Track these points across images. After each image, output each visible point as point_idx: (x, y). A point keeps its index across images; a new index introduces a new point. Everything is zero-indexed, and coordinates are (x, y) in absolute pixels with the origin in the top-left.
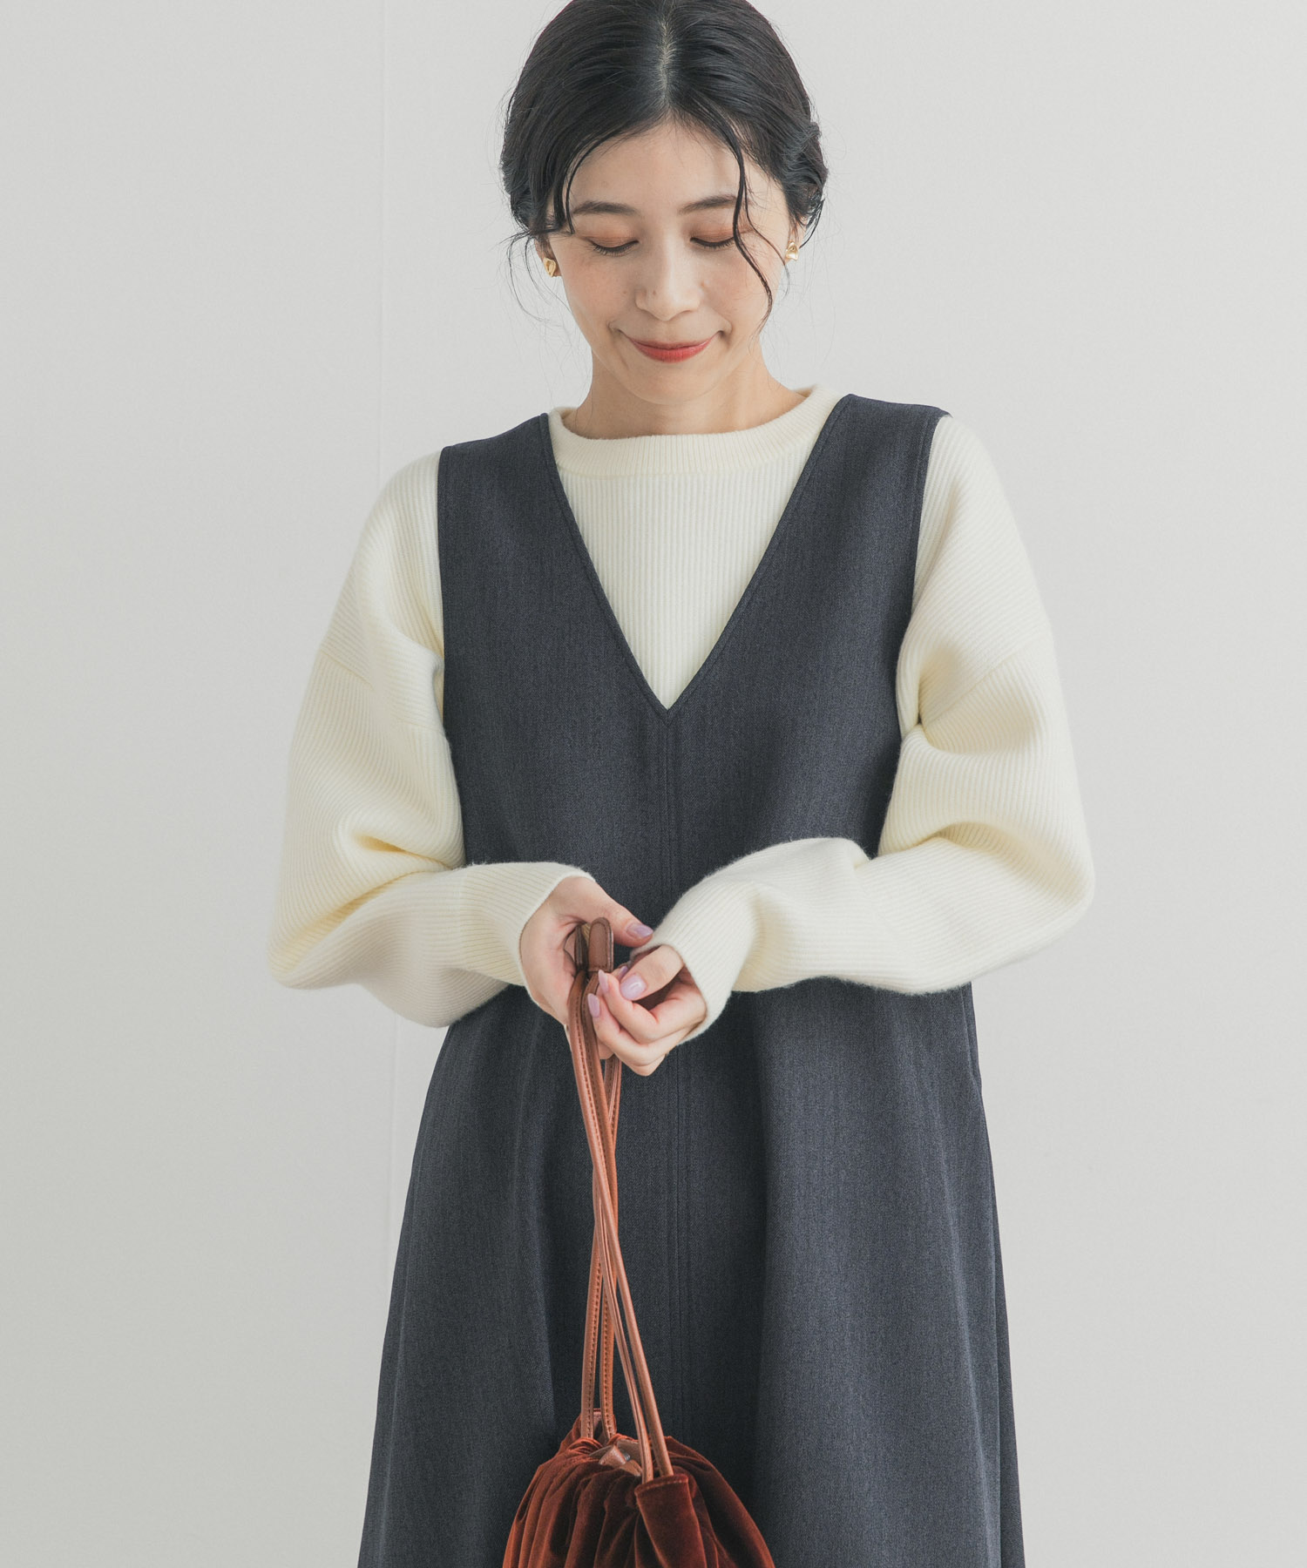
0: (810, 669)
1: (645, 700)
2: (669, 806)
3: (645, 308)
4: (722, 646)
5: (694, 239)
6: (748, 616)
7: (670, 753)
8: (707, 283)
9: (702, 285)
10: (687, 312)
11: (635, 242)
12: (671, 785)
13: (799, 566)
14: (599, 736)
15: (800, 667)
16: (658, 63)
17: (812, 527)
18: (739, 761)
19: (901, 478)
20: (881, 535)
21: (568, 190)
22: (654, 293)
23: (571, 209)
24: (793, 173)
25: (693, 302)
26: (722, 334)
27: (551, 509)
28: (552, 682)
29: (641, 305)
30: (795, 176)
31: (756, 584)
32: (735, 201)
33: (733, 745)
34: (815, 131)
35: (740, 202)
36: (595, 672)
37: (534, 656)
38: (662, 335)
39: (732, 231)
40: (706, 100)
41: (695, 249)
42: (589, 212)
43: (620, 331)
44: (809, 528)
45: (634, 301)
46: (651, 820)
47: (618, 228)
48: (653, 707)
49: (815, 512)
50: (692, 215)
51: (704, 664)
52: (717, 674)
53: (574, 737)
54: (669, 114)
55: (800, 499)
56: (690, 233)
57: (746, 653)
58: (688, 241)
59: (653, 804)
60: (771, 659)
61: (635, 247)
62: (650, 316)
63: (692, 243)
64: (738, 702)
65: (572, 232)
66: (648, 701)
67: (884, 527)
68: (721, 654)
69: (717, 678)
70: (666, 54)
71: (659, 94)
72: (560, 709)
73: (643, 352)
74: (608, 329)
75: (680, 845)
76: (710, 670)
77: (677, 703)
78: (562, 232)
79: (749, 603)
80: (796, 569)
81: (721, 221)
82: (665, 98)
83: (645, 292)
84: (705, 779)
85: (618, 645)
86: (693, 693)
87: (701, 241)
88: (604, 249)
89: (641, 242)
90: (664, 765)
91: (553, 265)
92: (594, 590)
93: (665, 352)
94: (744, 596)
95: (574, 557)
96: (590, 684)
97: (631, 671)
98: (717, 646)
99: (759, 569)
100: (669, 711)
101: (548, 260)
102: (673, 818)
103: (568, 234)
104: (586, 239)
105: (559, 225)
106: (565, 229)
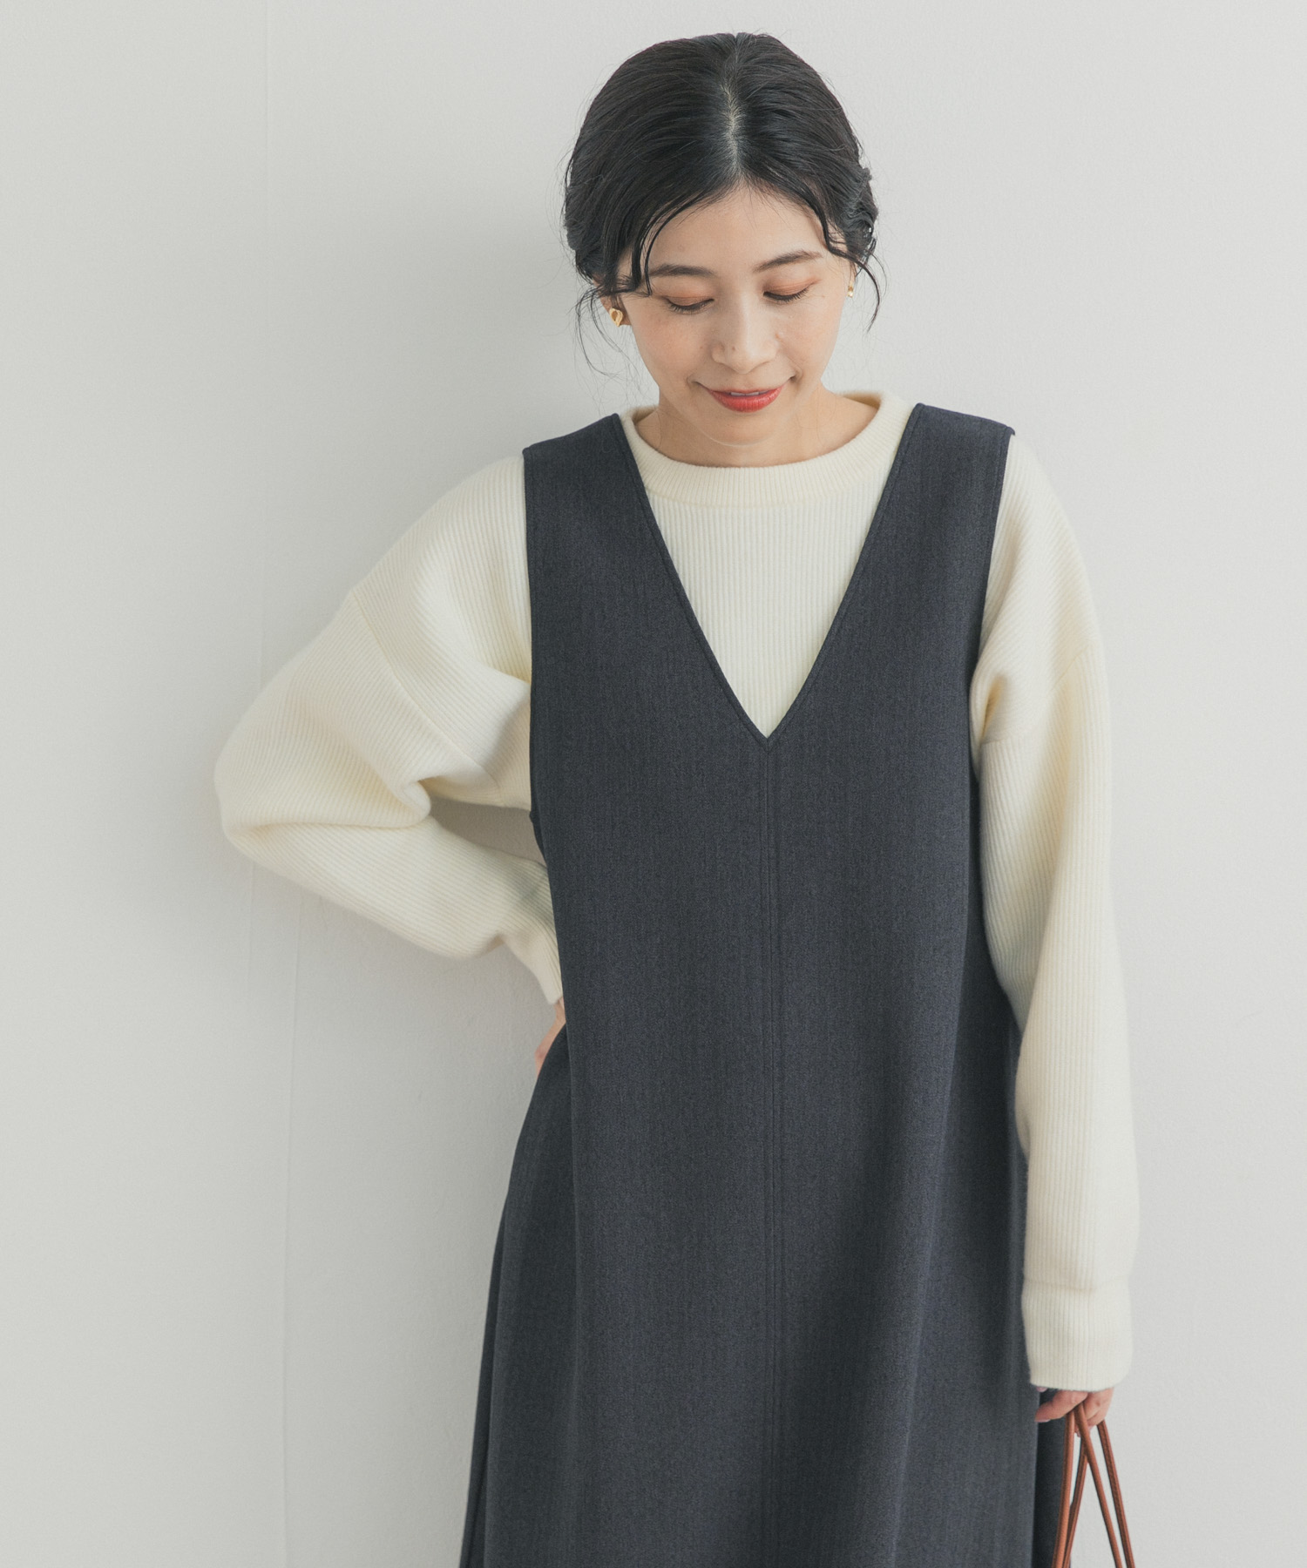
1: (745, 730)
2: (769, 828)
3: (723, 362)
4: (816, 675)
5: (766, 294)
6: (839, 644)
7: (770, 778)
8: (781, 334)
9: (777, 337)
10: (764, 363)
11: (711, 300)
12: (771, 808)
13: (883, 593)
14: (702, 764)
15: (889, 697)
16: (726, 130)
17: (894, 552)
20: (962, 564)
22: (734, 349)
23: (651, 267)
24: (852, 220)
25: (771, 353)
26: (793, 379)
27: (640, 530)
28: (655, 710)
29: (717, 357)
30: (854, 222)
31: (845, 610)
33: (829, 772)
34: (866, 175)
36: (695, 703)
37: (635, 682)
38: (739, 384)
40: (776, 163)
41: (769, 303)
42: (666, 275)
43: (699, 384)
44: (891, 553)
45: (710, 356)
46: (752, 840)
48: (753, 735)
49: (896, 536)
50: (767, 272)
51: (800, 694)
52: (811, 704)
54: (742, 181)
55: (881, 523)
56: (764, 287)
57: (838, 681)
58: (762, 294)
59: (754, 824)
61: (710, 305)
62: (730, 370)
63: (766, 298)
64: (833, 732)
65: (649, 293)
66: (748, 728)
68: (814, 684)
69: (812, 706)
70: (733, 121)
71: (730, 160)
72: (665, 739)
73: (720, 401)
74: (687, 384)
75: (778, 863)
76: (804, 700)
77: (776, 731)
78: (638, 293)
79: (839, 631)
80: (881, 596)
81: (793, 276)
82: (735, 164)
83: (723, 348)
84: (802, 803)
85: (715, 675)
86: (790, 722)
87: (774, 295)
88: (679, 307)
89: (716, 300)
90: (765, 789)
91: (620, 315)
92: (687, 619)
93: (744, 401)
94: (833, 624)
95: (666, 582)
96: (691, 715)
97: (729, 701)
98: (810, 676)
99: (846, 596)
100: (768, 740)
101: (614, 310)
102: (772, 838)
103: (644, 295)
104: (661, 298)
105: (635, 285)
106: (641, 290)
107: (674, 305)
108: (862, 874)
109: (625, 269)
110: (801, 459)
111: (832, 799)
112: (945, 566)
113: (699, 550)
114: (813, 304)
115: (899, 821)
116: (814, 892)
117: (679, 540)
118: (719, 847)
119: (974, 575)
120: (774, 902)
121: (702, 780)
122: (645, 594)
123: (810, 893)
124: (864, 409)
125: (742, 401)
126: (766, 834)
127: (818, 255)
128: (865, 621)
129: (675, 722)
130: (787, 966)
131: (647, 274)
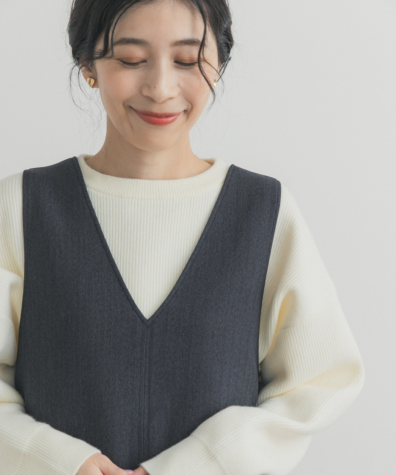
0: (221, 306)
1: (135, 314)
2: (145, 369)
4: (177, 289)
5: (176, 62)
6: (190, 274)
7: (148, 342)
8: (181, 84)
9: (179, 85)
10: (171, 98)
11: (145, 61)
12: (147, 358)
13: (215, 250)
14: (110, 332)
15: (216, 304)
18: (183, 349)
19: (268, 211)
20: (258, 240)
21: (113, 32)
22: (155, 87)
23: (114, 42)
25: (175, 93)
26: (186, 111)
28: (86, 301)
29: (146, 93)
31: (194, 257)
32: (200, 43)
33: (181, 341)
35: (202, 45)
36: (109, 299)
37: (76, 287)
38: (156, 109)
39: (197, 59)
41: (177, 67)
42: (122, 44)
43: (130, 107)
44: (220, 230)
45: (141, 91)
46: (135, 375)
48: (140, 318)
49: (223, 223)
50: (177, 48)
51: (167, 298)
52: (173, 303)
53: (97, 332)
55: (216, 215)
56: (174, 58)
57: (189, 293)
58: (174, 61)
59: (137, 367)
60: (201, 298)
61: (144, 64)
62: (152, 100)
63: (175, 64)
64: (185, 319)
65: (113, 56)
66: (137, 314)
67: (259, 236)
68: (176, 293)
69: (174, 305)
72: (90, 317)
73: (143, 119)
74: (124, 105)
75: (149, 389)
76: (170, 301)
77: (153, 316)
78: (106, 58)
79: (190, 267)
80: (214, 251)
83: (149, 87)
84: (165, 356)
85: (120, 285)
86: (161, 312)
87: (180, 63)
88: (128, 64)
89: (148, 61)
90: (145, 347)
91: (93, 81)
92: (107, 254)
93: (156, 119)
94: (188, 263)
95: (96, 235)
96: (106, 305)
97: (128, 299)
98: (174, 288)
99: (196, 249)
100: (148, 320)
101: (89, 78)
102: (147, 375)
103: (110, 58)
104: (119, 59)
105: (104, 53)
106: (108, 56)
107: (125, 63)
108: (196, 399)
109: (100, 46)
110: (175, 178)
111: (181, 356)
112: (249, 240)
113: (116, 220)
115: (216, 372)
116: (168, 406)
117: (105, 213)
118: (117, 379)
119: (264, 247)
120: (146, 411)
121: (110, 341)
122: (84, 241)
123: (166, 407)
124: (207, 164)
126: (144, 372)
128: (205, 264)
129: (97, 308)
130: (152, 447)
131: (113, 45)
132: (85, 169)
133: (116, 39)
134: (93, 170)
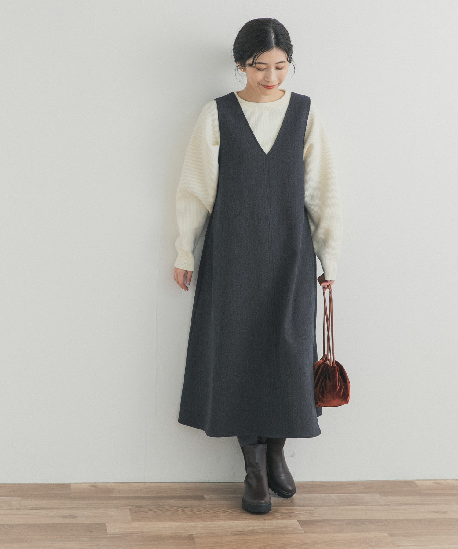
1: (263, 153)
2: (267, 172)
5: (276, 68)
7: (268, 162)
8: (278, 75)
9: (277, 76)
10: (274, 80)
11: (266, 69)
12: (268, 168)
16: (272, 38)
17: (290, 120)
22: (270, 78)
25: (276, 78)
26: (278, 84)
27: (241, 115)
28: (245, 149)
29: (266, 79)
31: (281, 131)
33: (279, 161)
36: (253, 148)
38: (269, 84)
40: (281, 44)
41: (276, 70)
42: (258, 64)
43: (260, 84)
46: (264, 174)
47: (263, 66)
49: (290, 117)
50: (277, 64)
54: (275, 47)
55: (287, 114)
57: (280, 144)
62: (268, 82)
64: (279, 153)
65: (255, 67)
70: (273, 36)
71: (273, 44)
73: (265, 87)
74: (258, 83)
75: (269, 179)
76: (274, 147)
79: (280, 134)
80: (288, 128)
81: (281, 65)
82: (274, 44)
83: (267, 77)
84: (274, 167)
85: (256, 143)
86: (271, 151)
87: (278, 68)
88: (260, 70)
90: (267, 164)
91: (243, 70)
92: (251, 132)
93: (270, 87)
95: (246, 125)
96: (252, 150)
97: (259, 147)
98: (275, 143)
99: (281, 128)
100: (267, 155)
102: (268, 174)
103: (253, 67)
104: (257, 68)
105: (250, 65)
106: (252, 66)
107: (259, 69)
108: (286, 181)
109: (249, 62)
110: (272, 101)
111: (279, 166)
113: (253, 119)
114: (283, 71)
115: (292, 170)
117: (249, 117)
118: (258, 176)
121: (255, 163)
122: (242, 127)
124: (283, 93)
125: (268, 87)
127: (286, 62)
128: (285, 132)
131: (255, 63)
132: (240, 100)
133: (258, 61)
134: (242, 99)
